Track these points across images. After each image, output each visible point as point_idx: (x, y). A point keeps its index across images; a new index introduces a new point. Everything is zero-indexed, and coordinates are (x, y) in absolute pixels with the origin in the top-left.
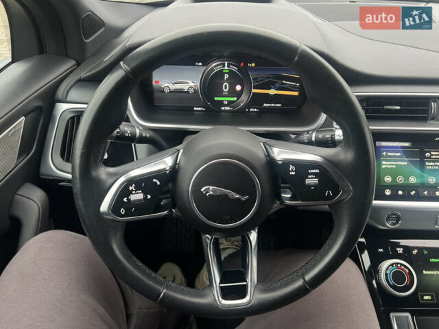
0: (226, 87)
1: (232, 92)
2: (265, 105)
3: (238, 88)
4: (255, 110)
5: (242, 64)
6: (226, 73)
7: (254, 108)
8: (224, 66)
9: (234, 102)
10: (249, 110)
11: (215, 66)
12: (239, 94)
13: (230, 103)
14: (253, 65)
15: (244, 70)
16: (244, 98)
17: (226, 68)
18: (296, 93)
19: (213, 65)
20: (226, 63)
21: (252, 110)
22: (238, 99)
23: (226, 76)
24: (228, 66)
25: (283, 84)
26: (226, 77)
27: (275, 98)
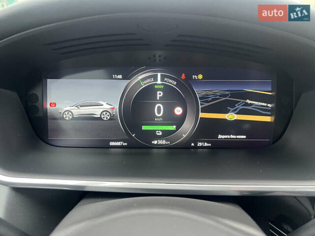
0: (159, 110)
1: (169, 118)
2: (220, 137)
3: (178, 111)
4: (206, 144)
5: (183, 76)
6: (159, 89)
7: (204, 142)
8: (156, 80)
9: (172, 132)
10: (196, 144)
11: (141, 79)
12: (179, 121)
13: (166, 134)
14: (200, 77)
15: (187, 86)
16: (188, 127)
17: (159, 82)
18: (268, 119)
19: (140, 78)
20: (159, 75)
21: (200, 144)
22: (178, 129)
23: (160, 94)
24: (162, 80)
25: (247, 104)
26: (158, 96)
27: (236, 126)
